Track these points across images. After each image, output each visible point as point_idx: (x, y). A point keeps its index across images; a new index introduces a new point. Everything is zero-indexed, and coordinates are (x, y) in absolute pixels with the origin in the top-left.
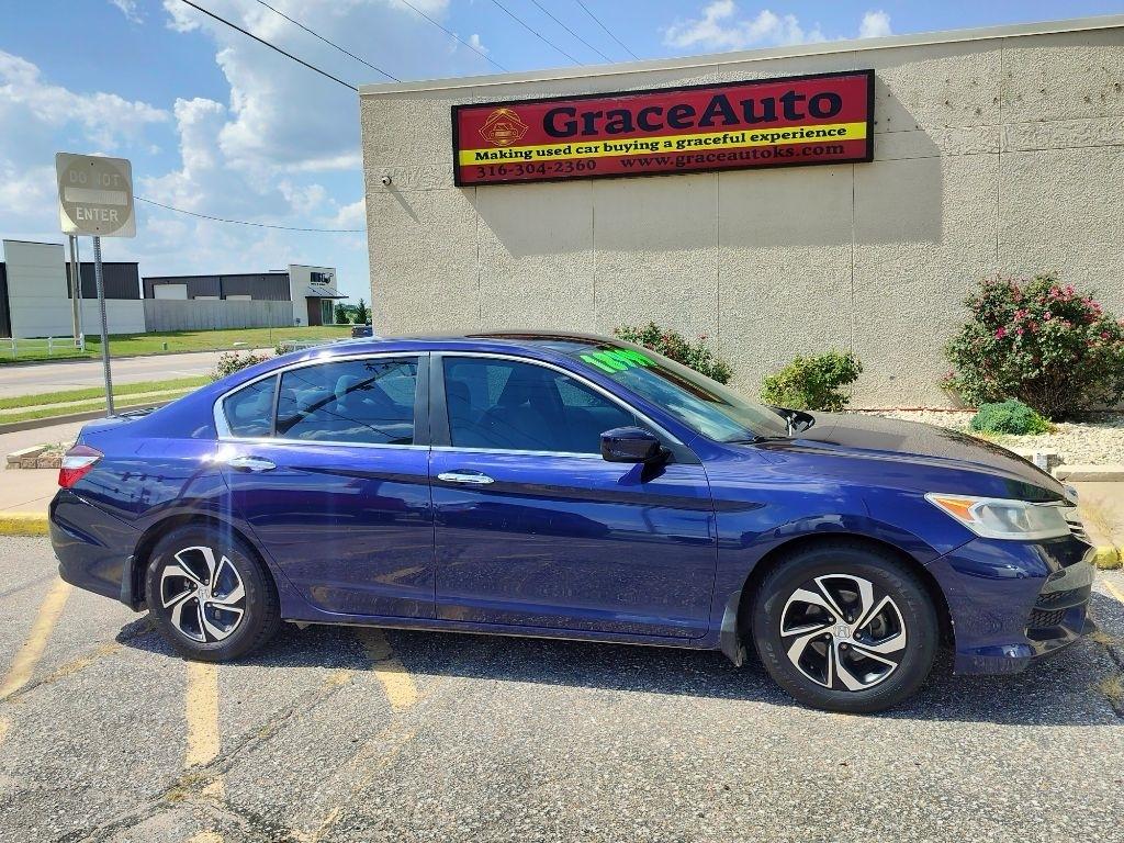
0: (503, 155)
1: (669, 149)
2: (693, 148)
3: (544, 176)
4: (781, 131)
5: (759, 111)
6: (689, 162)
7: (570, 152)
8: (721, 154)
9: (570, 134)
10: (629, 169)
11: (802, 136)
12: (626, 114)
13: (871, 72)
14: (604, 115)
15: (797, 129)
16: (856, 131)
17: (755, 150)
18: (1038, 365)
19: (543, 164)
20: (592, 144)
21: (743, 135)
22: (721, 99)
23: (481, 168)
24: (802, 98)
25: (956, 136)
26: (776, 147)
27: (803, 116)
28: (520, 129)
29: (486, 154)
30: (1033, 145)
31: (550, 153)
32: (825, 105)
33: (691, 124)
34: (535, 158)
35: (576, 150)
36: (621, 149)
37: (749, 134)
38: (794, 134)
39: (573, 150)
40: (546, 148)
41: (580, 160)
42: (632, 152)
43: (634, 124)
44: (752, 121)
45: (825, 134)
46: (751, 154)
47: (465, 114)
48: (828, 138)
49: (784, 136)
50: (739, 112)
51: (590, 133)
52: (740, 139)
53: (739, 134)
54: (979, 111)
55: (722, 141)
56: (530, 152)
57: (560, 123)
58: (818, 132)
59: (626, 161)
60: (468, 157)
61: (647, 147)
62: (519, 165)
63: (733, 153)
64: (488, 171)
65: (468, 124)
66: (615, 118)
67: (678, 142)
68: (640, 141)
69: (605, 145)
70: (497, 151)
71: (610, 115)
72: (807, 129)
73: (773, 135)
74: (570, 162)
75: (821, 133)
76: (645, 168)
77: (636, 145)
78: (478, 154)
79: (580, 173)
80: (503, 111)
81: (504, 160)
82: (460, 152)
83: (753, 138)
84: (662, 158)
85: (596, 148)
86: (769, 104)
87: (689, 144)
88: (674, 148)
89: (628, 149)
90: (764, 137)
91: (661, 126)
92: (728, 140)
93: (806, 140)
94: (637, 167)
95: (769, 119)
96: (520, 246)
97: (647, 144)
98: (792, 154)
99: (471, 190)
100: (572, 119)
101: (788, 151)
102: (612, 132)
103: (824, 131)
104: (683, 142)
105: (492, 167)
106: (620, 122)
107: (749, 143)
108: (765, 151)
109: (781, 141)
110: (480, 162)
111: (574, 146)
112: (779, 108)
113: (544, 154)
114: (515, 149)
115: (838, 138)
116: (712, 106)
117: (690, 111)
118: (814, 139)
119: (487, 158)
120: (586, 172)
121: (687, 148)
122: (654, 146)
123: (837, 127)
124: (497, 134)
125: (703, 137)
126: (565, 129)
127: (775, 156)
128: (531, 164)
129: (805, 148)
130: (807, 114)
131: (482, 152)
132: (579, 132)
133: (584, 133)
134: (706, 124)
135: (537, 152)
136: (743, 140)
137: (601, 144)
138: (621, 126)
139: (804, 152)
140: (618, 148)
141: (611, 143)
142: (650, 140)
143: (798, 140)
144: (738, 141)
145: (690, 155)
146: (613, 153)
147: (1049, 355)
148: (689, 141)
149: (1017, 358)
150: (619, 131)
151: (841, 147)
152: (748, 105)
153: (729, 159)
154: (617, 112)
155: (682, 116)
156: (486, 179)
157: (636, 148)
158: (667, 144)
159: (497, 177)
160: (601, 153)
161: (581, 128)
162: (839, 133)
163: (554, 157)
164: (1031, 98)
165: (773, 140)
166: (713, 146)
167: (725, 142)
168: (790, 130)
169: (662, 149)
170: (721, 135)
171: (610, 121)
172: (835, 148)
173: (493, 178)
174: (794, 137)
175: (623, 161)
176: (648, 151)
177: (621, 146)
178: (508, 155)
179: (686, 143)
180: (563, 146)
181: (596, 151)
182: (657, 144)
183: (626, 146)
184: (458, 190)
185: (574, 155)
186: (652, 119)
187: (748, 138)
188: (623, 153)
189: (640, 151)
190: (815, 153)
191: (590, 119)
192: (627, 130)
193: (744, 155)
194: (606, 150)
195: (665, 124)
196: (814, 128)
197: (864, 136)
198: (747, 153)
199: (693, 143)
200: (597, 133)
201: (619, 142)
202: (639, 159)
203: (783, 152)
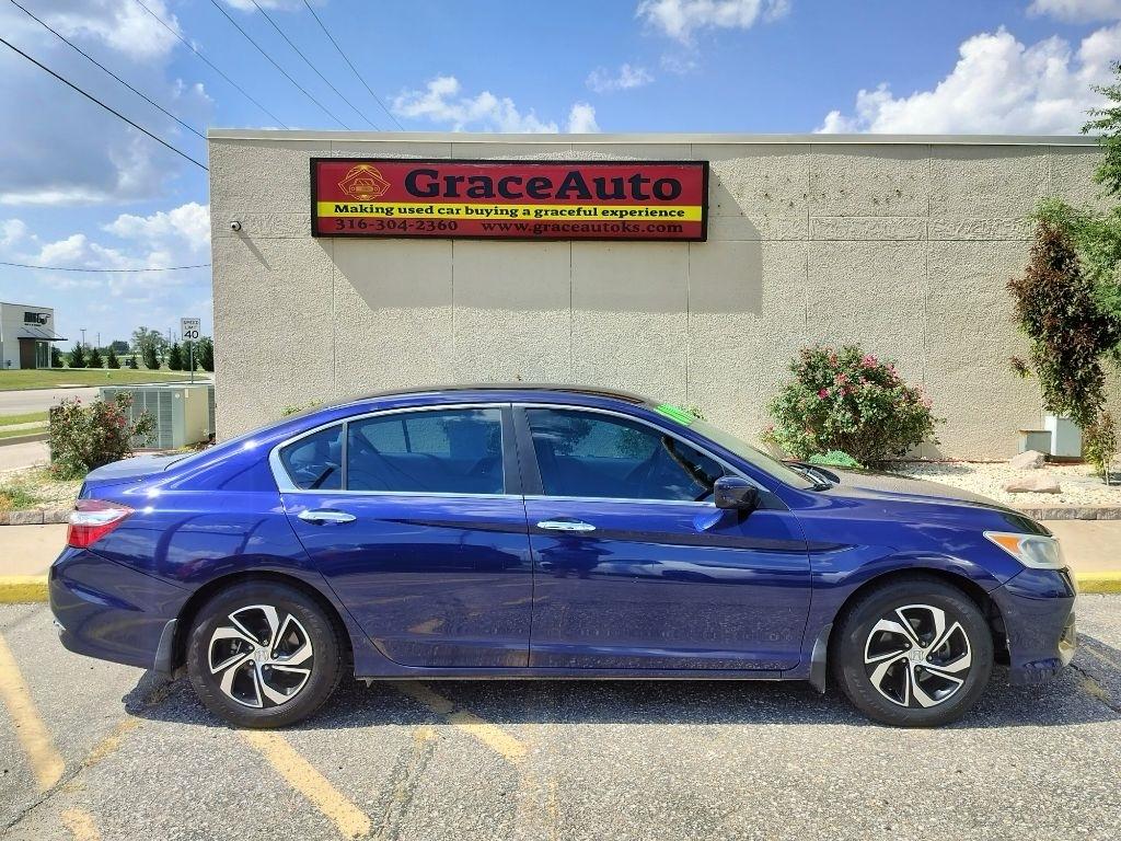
0: (363, 210)
1: (527, 217)
2: (550, 217)
3: (405, 233)
4: (629, 208)
5: (610, 189)
6: (546, 229)
7: (432, 212)
8: (574, 226)
9: (432, 194)
10: (488, 232)
11: (647, 215)
12: (487, 180)
13: (706, 164)
14: (466, 180)
15: (643, 208)
16: (693, 213)
17: (606, 223)
18: (856, 422)
19: (405, 221)
20: (454, 206)
21: (595, 209)
22: (576, 175)
23: (341, 220)
24: (648, 181)
25: (774, 224)
26: (624, 222)
27: (648, 197)
28: (382, 186)
29: (346, 207)
30: (834, 236)
31: (411, 210)
32: (667, 189)
33: (549, 195)
34: (396, 214)
35: (440, 210)
36: (482, 213)
37: (600, 209)
38: (640, 212)
39: (435, 210)
40: (408, 206)
41: (442, 220)
42: (493, 216)
43: (495, 190)
44: (604, 198)
45: (666, 214)
46: (602, 227)
47: (324, 166)
48: (669, 218)
49: (631, 214)
50: (592, 188)
51: (452, 195)
52: (593, 213)
53: (591, 208)
54: (792, 204)
55: (576, 213)
56: (392, 209)
57: (422, 183)
58: (661, 212)
59: (487, 225)
60: (327, 209)
61: (507, 213)
62: (381, 221)
63: (586, 226)
64: (347, 224)
65: (327, 176)
66: (477, 184)
67: (536, 211)
68: (500, 207)
69: (467, 209)
70: (357, 205)
71: (472, 180)
72: (651, 208)
73: (621, 212)
74: (431, 221)
75: (663, 213)
76: (505, 232)
77: (496, 211)
78: (338, 206)
79: (442, 233)
80: (364, 167)
81: (364, 215)
82: (319, 204)
83: (604, 213)
84: (522, 225)
85: (458, 210)
86: (618, 183)
87: (546, 214)
88: (532, 216)
89: (489, 214)
90: (614, 213)
91: (520, 195)
92: (582, 213)
93: (650, 218)
94: (497, 231)
95: (619, 197)
96: (377, 298)
97: (507, 211)
98: (638, 230)
99: (328, 242)
100: (435, 181)
101: (634, 227)
102: (473, 196)
103: (666, 212)
104: (541, 211)
105: (351, 220)
106: (482, 188)
107: (600, 217)
108: (615, 225)
109: (628, 218)
110: (339, 214)
111: (436, 206)
112: (627, 187)
113: (405, 212)
114: (376, 205)
115: (677, 218)
116: (568, 180)
117: (548, 184)
118: (657, 218)
119: (347, 211)
120: (448, 231)
121: (544, 218)
122: (514, 213)
123: (677, 208)
124: (358, 189)
125: (559, 208)
126: (428, 190)
127: (623, 230)
128: (393, 221)
129: (650, 225)
130: (652, 195)
131: (342, 205)
132: (442, 194)
133: (445, 196)
134: (562, 197)
135: (400, 210)
136: (595, 214)
137: (462, 206)
138: (482, 191)
139: (648, 229)
140: (480, 212)
141: (473, 206)
142: (510, 207)
143: (643, 218)
144: (590, 214)
145: (547, 224)
146: (474, 216)
147: (866, 413)
148: (546, 211)
149: (839, 415)
150: (479, 196)
151: (680, 227)
152: (600, 183)
153: (583, 230)
154: (479, 179)
155: (539, 188)
156: (345, 231)
157: (496, 213)
158: (526, 211)
159: (357, 230)
160: (463, 215)
161: (443, 189)
162: (679, 214)
163: (416, 215)
164: (834, 195)
165: (622, 216)
166: (568, 218)
167: (579, 214)
168: (637, 208)
169: (520, 216)
170: (575, 208)
171: (472, 186)
172: (675, 227)
173: (351, 231)
174: (640, 214)
175: (483, 225)
176: (508, 217)
177: (482, 210)
178: (369, 210)
179: (543, 213)
180: (425, 206)
181: (458, 213)
182: (516, 211)
183: (487, 210)
184: (313, 241)
185: (436, 215)
186: (512, 187)
187: (599, 213)
188: (484, 217)
189: (498, 217)
190: (658, 230)
191: (452, 182)
192: (488, 196)
193: (596, 228)
194: (467, 213)
195: (525, 193)
196: (657, 208)
197: (699, 219)
198: (599, 226)
199: (549, 213)
200: (459, 196)
201: (480, 207)
202: (499, 223)
203: (631, 228)
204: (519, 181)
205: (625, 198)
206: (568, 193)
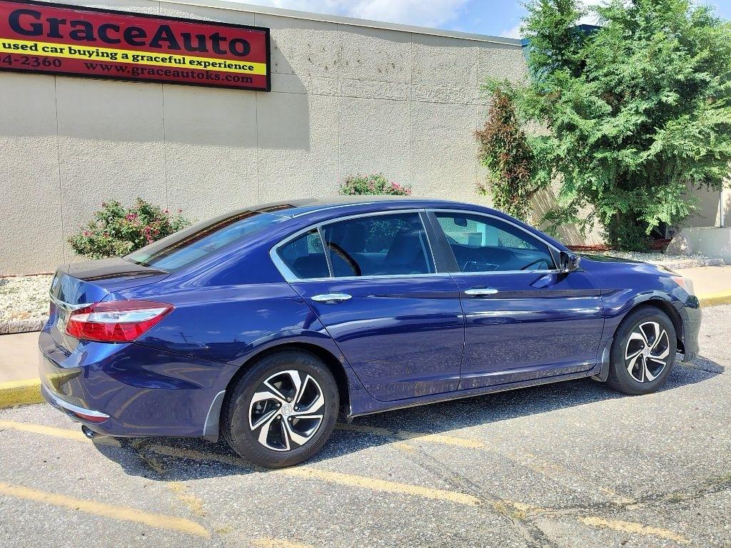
1: (126, 61)
2: (145, 62)
3: (9, 66)
4: (211, 60)
5: (195, 43)
6: (143, 72)
7: (36, 50)
8: (167, 71)
10: (91, 71)
11: (225, 67)
12: (88, 26)
13: (267, 30)
14: (68, 23)
15: (222, 61)
16: (260, 69)
17: (193, 71)
19: (10, 56)
20: (58, 46)
21: (184, 59)
22: (166, 29)
24: (224, 39)
25: (315, 82)
26: (207, 72)
27: (225, 52)
30: (355, 94)
31: (16, 47)
32: (239, 47)
33: (144, 44)
34: (1, 49)
35: (44, 49)
36: (84, 54)
37: (188, 59)
38: (220, 64)
39: (40, 48)
40: (13, 42)
41: (46, 57)
42: (94, 57)
43: (96, 35)
44: (190, 50)
45: (240, 68)
46: (190, 74)
48: (242, 71)
49: (213, 65)
50: (180, 41)
51: (54, 36)
52: (182, 62)
53: (181, 57)
54: (326, 68)
55: (168, 61)
57: (25, 22)
58: (236, 65)
59: (90, 65)
61: (108, 56)
63: (176, 72)
66: (79, 27)
67: (133, 56)
68: (101, 50)
69: (70, 48)
71: (74, 24)
72: (228, 62)
73: (205, 63)
74: (37, 58)
75: (238, 67)
76: (106, 72)
77: (97, 53)
79: (47, 69)
83: (191, 62)
84: (121, 67)
86: (201, 38)
87: (142, 59)
88: (130, 60)
89: (90, 55)
90: (199, 63)
91: (119, 41)
92: (173, 61)
93: (227, 70)
94: (99, 71)
95: (202, 50)
97: (107, 53)
98: (219, 79)
100: (37, 22)
101: (216, 76)
102: (75, 38)
103: (240, 66)
104: (138, 56)
106: (83, 31)
107: (188, 66)
108: (200, 73)
109: (210, 68)
111: (41, 45)
112: (209, 43)
113: (10, 47)
115: (248, 72)
116: (159, 32)
117: (143, 34)
118: (233, 70)
120: (52, 68)
121: (141, 62)
122: (114, 56)
123: (248, 64)
125: (154, 55)
126: (32, 29)
127: (207, 78)
129: (228, 75)
130: (228, 51)
132: (45, 34)
133: (49, 35)
134: (155, 46)
135: (4, 45)
136: (184, 63)
137: (66, 47)
138: (84, 35)
139: (227, 78)
140: (82, 52)
141: (73, 47)
142: (110, 51)
143: (223, 69)
144: (180, 63)
145: (144, 68)
146: (77, 56)
148: (142, 57)
150: (82, 38)
151: (251, 79)
152: (186, 37)
153: (174, 75)
154: (79, 23)
155: (136, 36)
157: (98, 55)
158: (124, 56)
160: (66, 54)
161: (46, 28)
162: (249, 68)
163: (20, 51)
164: (353, 64)
165: (205, 66)
166: (161, 64)
167: (170, 62)
168: (217, 61)
169: (120, 59)
170: (167, 56)
171: (74, 29)
172: (247, 78)
174: (220, 66)
175: (86, 64)
176: (108, 59)
177: (84, 51)
179: (140, 58)
180: (29, 43)
181: (61, 52)
182: (116, 54)
183: (89, 52)
185: (40, 53)
186: (111, 34)
187: (187, 62)
188: (86, 57)
189: (100, 58)
190: (234, 80)
191: (54, 24)
192: (89, 40)
193: (185, 75)
194: (70, 53)
195: (122, 39)
196: (233, 62)
197: (264, 73)
198: (187, 73)
199: (145, 58)
200: (62, 37)
201: (82, 48)
202: (101, 64)
203: (214, 77)
204: (117, 29)
205: (207, 51)
206: (160, 43)
